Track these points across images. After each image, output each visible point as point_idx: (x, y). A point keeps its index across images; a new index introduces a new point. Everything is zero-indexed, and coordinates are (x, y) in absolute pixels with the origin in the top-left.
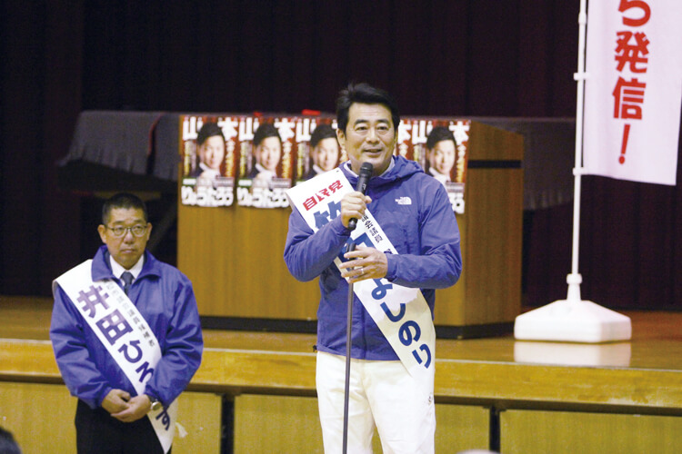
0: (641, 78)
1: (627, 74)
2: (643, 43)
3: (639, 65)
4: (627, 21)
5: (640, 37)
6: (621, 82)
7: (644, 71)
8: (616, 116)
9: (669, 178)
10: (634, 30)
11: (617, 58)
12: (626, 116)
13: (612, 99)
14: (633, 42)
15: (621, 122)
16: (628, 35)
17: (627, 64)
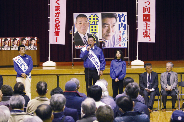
0: (59, 31)
1: (57, 30)
2: (59, 26)
3: (58, 29)
4: (56, 23)
5: (58, 25)
6: (56, 31)
7: (59, 30)
8: (55, 36)
9: (64, 44)
10: (57, 24)
11: (55, 28)
12: (57, 36)
13: (54, 33)
14: (57, 26)
15: (56, 37)
16: (57, 25)
17: (57, 29)
